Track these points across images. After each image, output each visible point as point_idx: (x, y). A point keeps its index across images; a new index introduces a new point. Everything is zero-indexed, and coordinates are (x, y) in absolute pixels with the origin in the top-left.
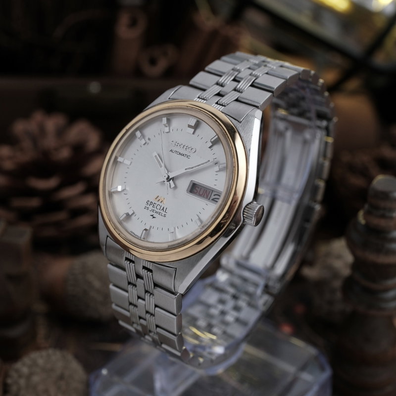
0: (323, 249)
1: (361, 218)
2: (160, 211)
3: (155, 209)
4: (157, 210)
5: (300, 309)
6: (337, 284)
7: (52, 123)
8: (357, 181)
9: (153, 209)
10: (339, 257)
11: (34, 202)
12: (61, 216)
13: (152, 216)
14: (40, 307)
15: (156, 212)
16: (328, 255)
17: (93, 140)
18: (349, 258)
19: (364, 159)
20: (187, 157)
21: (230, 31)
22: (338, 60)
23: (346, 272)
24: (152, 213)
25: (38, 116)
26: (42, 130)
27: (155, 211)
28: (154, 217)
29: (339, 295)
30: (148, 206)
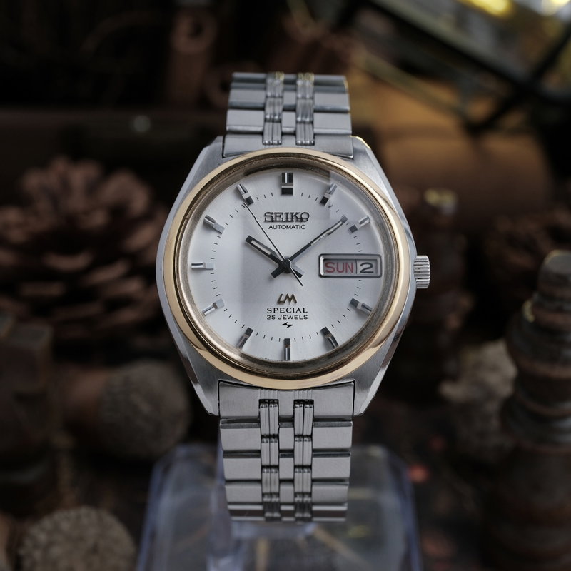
0: (471, 357)
1: (528, 312)
2: (294, 314)
3: (286, 314)
4: (289, 315)
5: (437, 444)
6: (492, 407)
7: (80, 175)
8: (520, 260)
9: (282, 314)
10: (495, 368)
11: (55, 290)
12: (93, 309)
13: (285, 324)
14: (62, 441)
15: (290, 317)
16: (479, 365)
17: (139, 199)
18: (510, 370)
19: (530, 227)
20: (300, 227)
21: (337, 43)
22: (492, 84)
23: (506, 390)
24: (284, 322)
25: (60, 165)
26: (66, 185)
27: (286, 317)
28: (289, 326)
29: (495, 423)
30: (272, 314)
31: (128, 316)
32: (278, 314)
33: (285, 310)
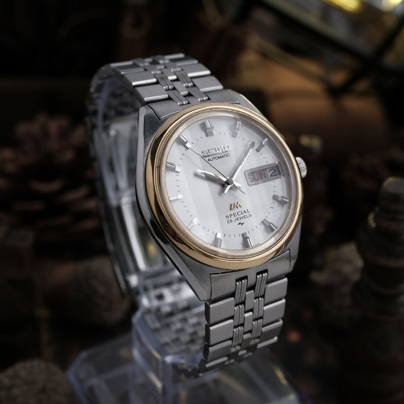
0: (332, 254)
1: (371, 221)
2: (243, 215)
3: (238, 216)
4: (240, 216)
5: (308, 315)
6: (346, 289)
7: (55, 126)
9: (236, 217)
11: (37, 206)
13: (240, 224)
14: (42, 312)
15: (241, 218)
16: (337, 260)
18: (359, 263)
20: (227, 155)
21: (237, 31)
23: (356, 277)
24: (239, 222)
27: (239, 219)
28: (242, 224)
29: (348, 301)
30: (230, 219)
31: (89, 224)
32: (233, 218)
33: (237, 214)
